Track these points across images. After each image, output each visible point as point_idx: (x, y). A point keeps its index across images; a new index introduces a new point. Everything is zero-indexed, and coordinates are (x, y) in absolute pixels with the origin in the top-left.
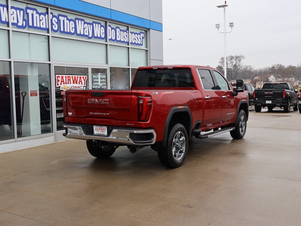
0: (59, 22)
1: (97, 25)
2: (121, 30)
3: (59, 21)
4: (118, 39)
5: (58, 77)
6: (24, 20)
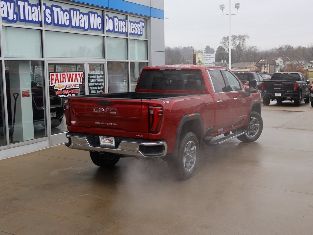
1: (93, 15)
2: (119, 20)
3: (52, 12)
4: (116, 30)
5: (52, 75)
6: (15, 13)
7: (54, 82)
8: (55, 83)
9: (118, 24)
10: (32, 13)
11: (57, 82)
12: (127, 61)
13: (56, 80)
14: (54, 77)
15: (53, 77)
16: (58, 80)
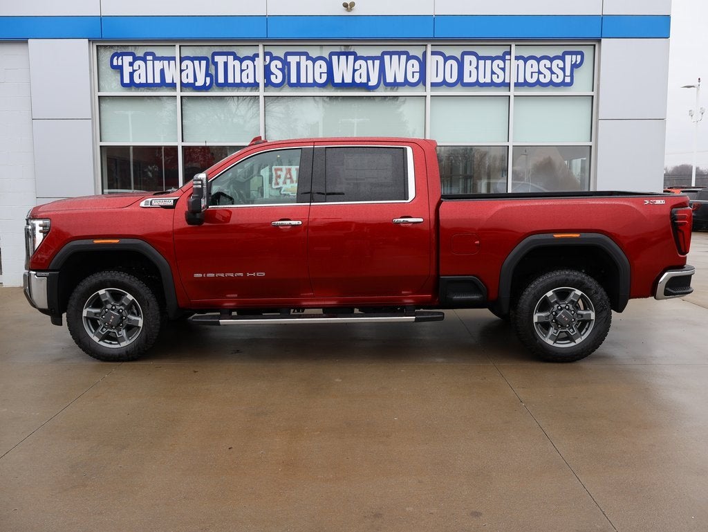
0: (286, 67)
2: (479, 58)
3: (286, 64)
5: (276, 170)
6: (207, 74)
7: (281, 181)
8: (285, 183)
9: (477, 68)
10: (242, 71)
11: (288, 181)
12: (506, 144)
13: (286, 178)
14: (283, 174)
15: (279, 173)
16: (291, 178)
